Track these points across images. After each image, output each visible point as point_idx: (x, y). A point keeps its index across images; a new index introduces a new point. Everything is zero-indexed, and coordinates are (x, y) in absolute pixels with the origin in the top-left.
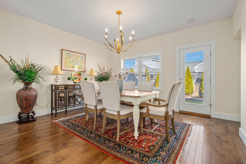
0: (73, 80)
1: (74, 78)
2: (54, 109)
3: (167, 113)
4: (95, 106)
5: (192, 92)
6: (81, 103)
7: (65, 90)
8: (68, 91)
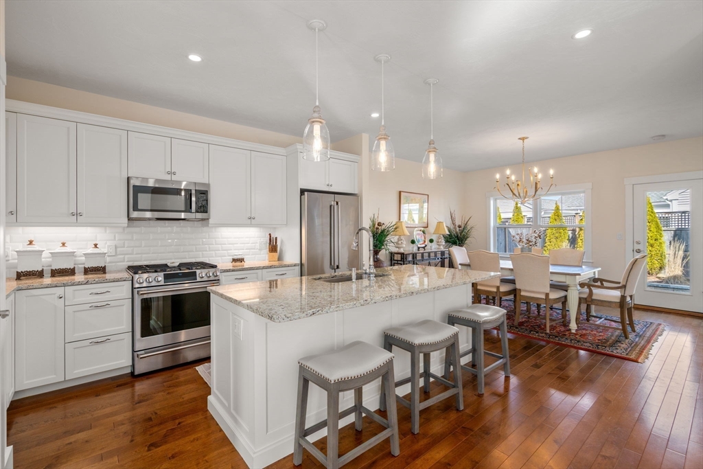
3: (623, 298)
5: (661, 268)
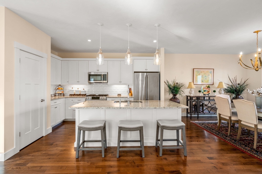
0: (203, 93)
1: (203, 90)
2: (189, 114)
4: (229, 117)
6: (210, 112)
7: (197, 100)
8: (200, 101)
